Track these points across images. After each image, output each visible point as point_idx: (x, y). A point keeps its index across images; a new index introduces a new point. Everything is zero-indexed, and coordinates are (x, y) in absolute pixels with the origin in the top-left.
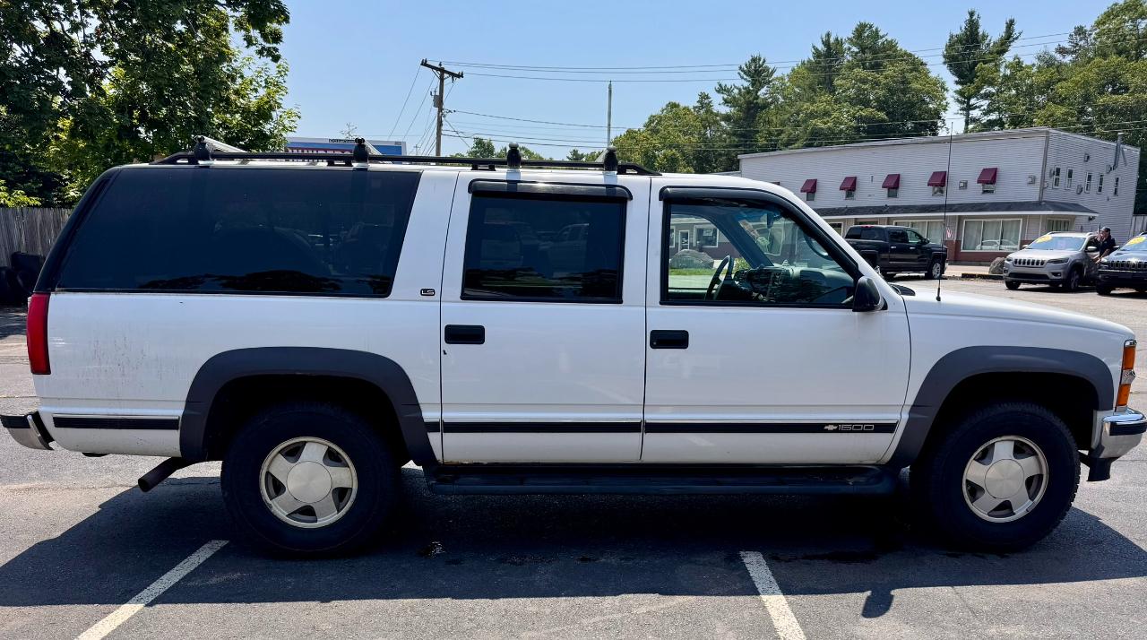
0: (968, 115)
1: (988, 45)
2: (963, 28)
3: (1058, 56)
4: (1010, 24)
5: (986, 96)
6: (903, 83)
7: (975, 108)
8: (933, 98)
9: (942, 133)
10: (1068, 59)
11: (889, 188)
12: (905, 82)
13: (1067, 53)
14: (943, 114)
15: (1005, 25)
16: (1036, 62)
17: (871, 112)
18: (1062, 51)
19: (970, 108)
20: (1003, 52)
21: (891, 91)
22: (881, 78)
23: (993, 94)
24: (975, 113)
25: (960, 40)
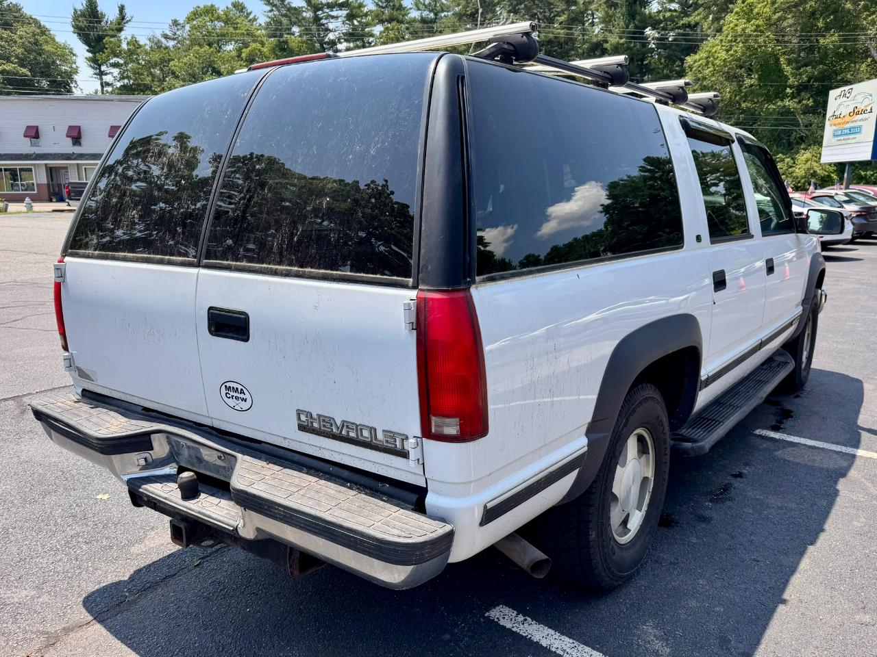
0: (101, 79)
1: (107, 22)
2: (84, 5)
3: (163, 40)
4: (122, 9)
5: (115, 65)
6: (35, 44)
7: (106, 74)
8: (65, 61)
9: (77, 93)
10: (171, 44)
11: (73, 138)
12: (36, 43)
13: (170, 39)
14: (75, 77)
15: (118, 9)
16: (148, 42)
17: (14, 68)
18: (166, 37)
19: (101, 74)
20: (120, 30)
21: (28, 51)
22: (16, 37)
23: (122, 65)
24: (107, 78)
25: (83, 15)
